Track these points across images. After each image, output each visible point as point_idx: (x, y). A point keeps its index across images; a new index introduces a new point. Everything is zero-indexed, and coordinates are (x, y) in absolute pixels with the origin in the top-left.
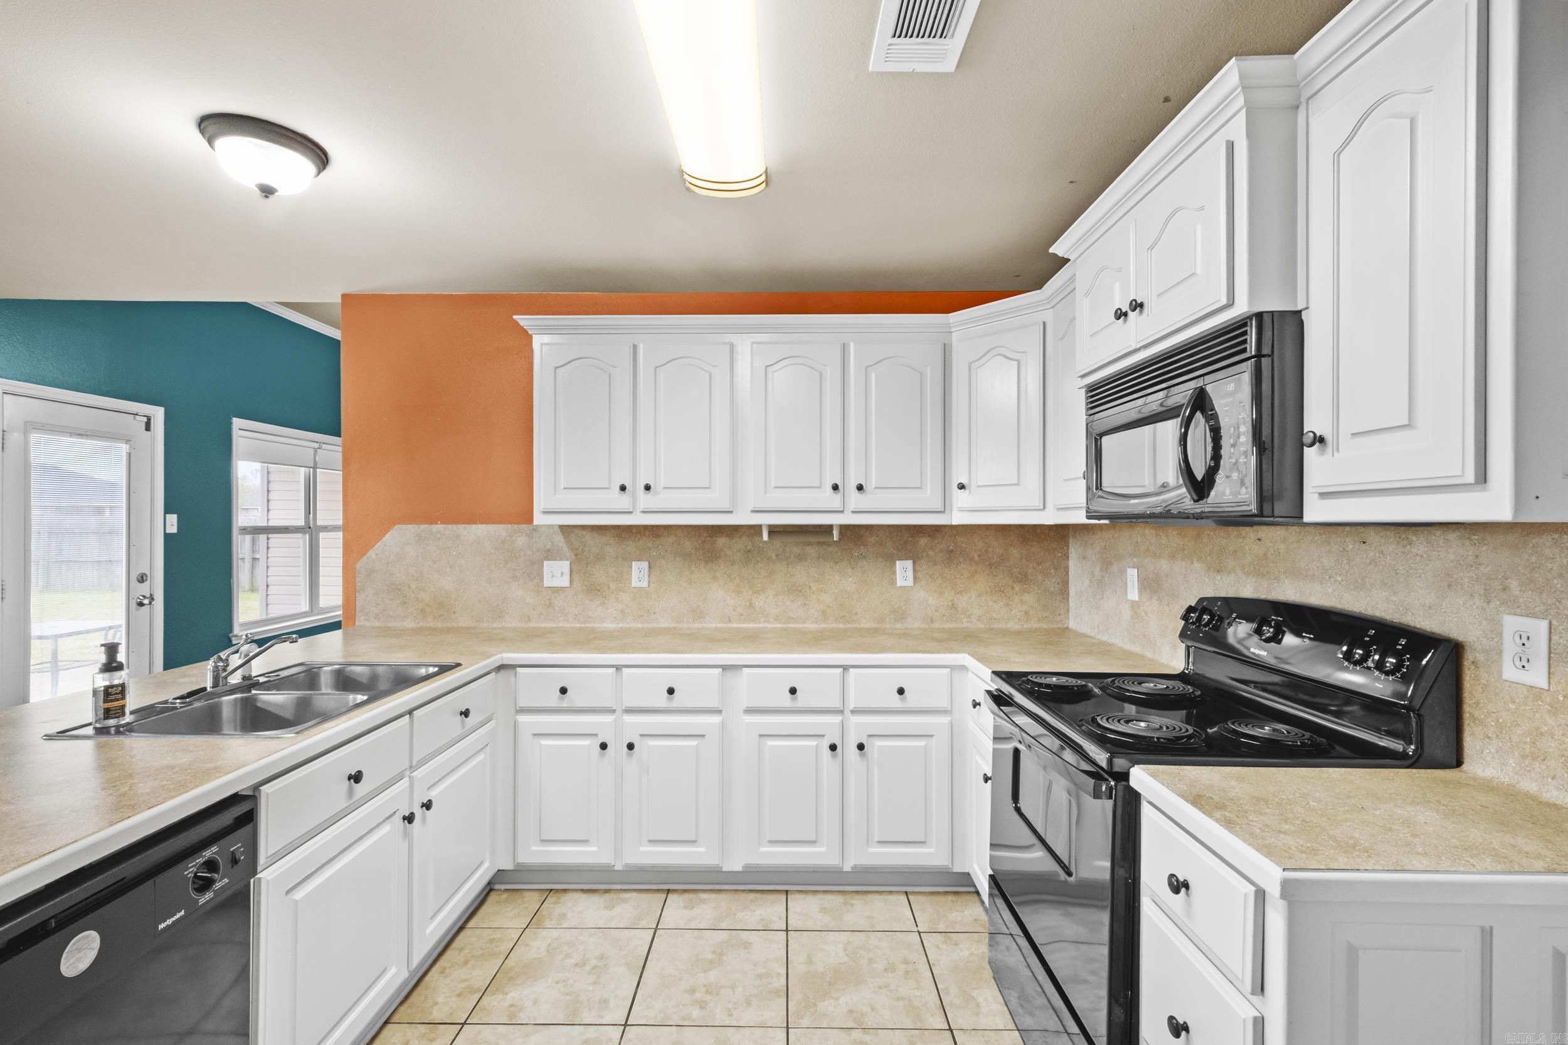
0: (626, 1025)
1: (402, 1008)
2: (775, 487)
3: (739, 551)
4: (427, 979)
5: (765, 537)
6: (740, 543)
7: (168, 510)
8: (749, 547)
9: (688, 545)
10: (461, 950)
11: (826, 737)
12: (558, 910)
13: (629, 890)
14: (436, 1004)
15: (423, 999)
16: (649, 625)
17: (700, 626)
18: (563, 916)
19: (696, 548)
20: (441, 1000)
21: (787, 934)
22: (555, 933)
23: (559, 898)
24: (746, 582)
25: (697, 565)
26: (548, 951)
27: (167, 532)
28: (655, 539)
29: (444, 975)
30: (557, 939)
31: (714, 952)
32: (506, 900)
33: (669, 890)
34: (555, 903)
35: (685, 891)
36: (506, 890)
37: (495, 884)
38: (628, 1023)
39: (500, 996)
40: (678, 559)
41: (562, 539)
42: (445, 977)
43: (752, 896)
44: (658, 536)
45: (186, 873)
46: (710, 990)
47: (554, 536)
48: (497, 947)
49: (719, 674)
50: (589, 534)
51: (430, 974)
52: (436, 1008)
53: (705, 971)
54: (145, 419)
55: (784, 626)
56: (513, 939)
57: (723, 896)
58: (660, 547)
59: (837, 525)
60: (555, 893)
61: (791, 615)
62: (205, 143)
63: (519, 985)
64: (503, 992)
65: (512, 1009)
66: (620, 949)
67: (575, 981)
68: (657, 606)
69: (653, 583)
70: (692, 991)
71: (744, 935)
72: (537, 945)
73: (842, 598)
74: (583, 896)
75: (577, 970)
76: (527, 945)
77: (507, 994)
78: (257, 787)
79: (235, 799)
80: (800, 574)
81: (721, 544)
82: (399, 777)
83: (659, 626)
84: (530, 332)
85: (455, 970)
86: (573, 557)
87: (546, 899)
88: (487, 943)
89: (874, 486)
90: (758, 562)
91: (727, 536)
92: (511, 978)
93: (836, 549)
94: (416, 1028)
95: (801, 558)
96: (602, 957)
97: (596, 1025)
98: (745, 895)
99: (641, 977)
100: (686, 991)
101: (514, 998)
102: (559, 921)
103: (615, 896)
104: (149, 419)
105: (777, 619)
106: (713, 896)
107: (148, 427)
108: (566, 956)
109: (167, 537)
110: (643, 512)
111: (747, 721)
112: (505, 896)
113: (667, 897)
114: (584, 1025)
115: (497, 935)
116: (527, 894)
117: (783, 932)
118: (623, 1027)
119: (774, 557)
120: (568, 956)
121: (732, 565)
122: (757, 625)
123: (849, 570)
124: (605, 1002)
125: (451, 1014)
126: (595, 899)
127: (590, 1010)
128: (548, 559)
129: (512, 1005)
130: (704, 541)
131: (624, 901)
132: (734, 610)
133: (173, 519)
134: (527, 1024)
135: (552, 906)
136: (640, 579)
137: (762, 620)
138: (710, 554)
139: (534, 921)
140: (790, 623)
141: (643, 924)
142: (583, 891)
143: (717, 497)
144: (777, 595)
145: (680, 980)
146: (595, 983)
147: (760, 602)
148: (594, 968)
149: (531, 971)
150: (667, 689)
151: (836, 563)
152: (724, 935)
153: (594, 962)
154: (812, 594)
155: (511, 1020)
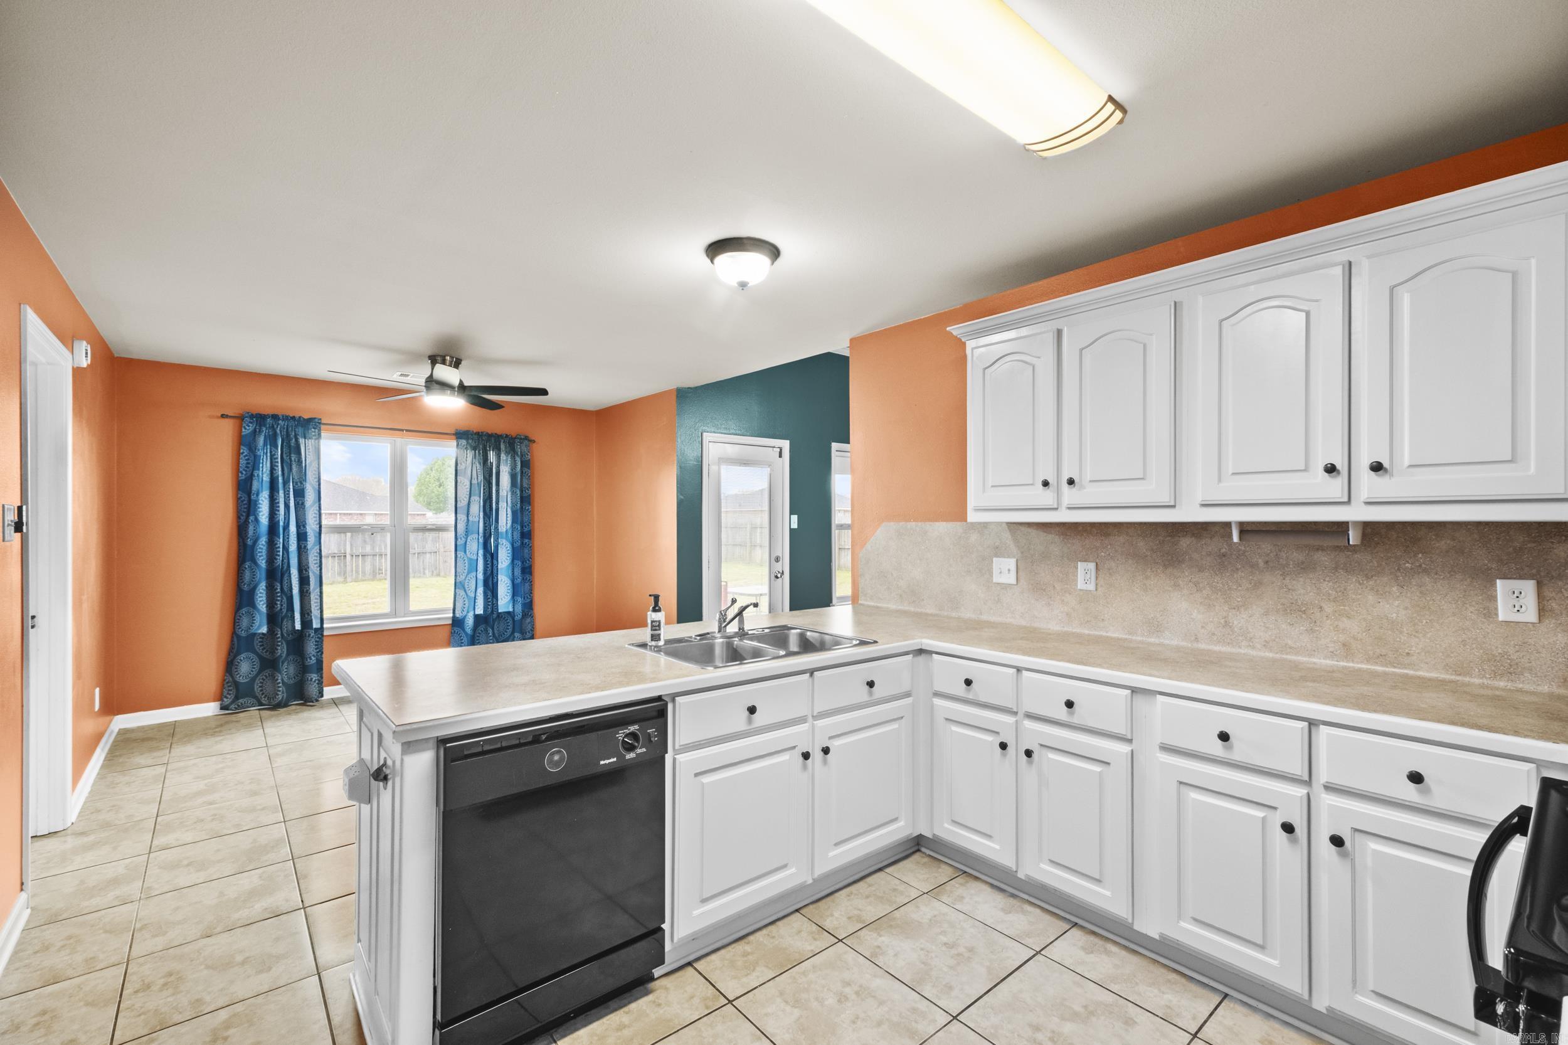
0: (955, 1018)
1: (811, 907)
2: (1233, 474)
3: (1209, 554)
4: (837, 895)
5: (1236, 538)
6: (1213, 545)
7: (791, 513)
8: (1223, 550)
9: (1142, 545)
10: (870, 886)
11: (1278, 810)
12: (960, 891)
13: (1036, 905)
14: (832, 915)
15: (826, 907)
16: (1097, 633)
17: (1157, 641)
18: (961, 898)
19: (1152, 549)
20: (836, 914)
21: (1192, 1040)
22: (945, 909)
23: (967, 882)
24: (1219, 593)
25: (1154, 569)
26: (931, 920)
27: (792, 527)
28: (1103, 538)
29: (849, 898)
30: (944, 914)
31: (1085, 1007)
32: (924, 864)
33: (1076, 924)
34: (961, 884)
35: (1093, 933)
36: (930, 856)
37: (922, 846)
38: (958, 1018)
39: (875, 935)
40: (1130, 562)
41: (1010, 537)
42: (848, 900)
43: (1173, 976)
44: (1107, 535)
45: (617, 736)
46: (1055, 1039)
47: (1002, 534)
48: (895, 896)
49: (1126, 696)
50: (1034, 531)
51: (841, 892)
52: (830, 918)
53: (1063, 1019)
54: (779, 450)
55: (1278, 656)
56: (910, 896)
57: (1134, 959)
58: (1109, 547)
59: (1356, 523)
60: (967, 876)
61: (1290, 642)
62: (709, 261)
63: (893, 935)
64: (879, 933)
65: (877, 950)
66: (992, 952)
67: (936, 957)
68: (1106, 612)
69: (1101, 586)
70: (1037, 1028)
71: (1132, 1010)
72: (926, 911)
73: (1381, 628)
74: (988, 889)
75: (944, 948)
76: (917, 907)
77: (880, 936)
78: (674, 697)
79: (659, 698)
80: (1304, 589)
81: (1185, 545)
82: (802, 720)
83: (1107, 634)
84: (963, 340)
85: (857, 898)
86: (1020, 555)
87: (957, 877)
88: (890, 890)
89: (1407, 463)
90: (1237, 569)
91: (1193, 535)
92: (891, 926)
93: (1369, 558)
94: (811, 925)
95: (1305, 568)
96: (971, 950)
97: (931, 1002)
98: (1163, 970)
99: (995, 986)
100: (1030, 1025)
101: (883, 942)
102: (955, 901)
103: (1019, 904)
104: (781, 450)
105: (1266, 645)
106: (1124, 953)
107: (780, 456)
108: (942, 932)
109: (791, 530)
110: (1069, 508)
111: (1161, 760)
112: (926, 860)
113: (1070, 929)
114: (922, 995)
115: (902, 887)
116: (943, 866)
117: (1189, 1035)
118: (952, 1018)
119: (1261, 564)
120: (944, 933)
121: (1200, 571)
122: (1234, 650)
123: (1394, 589)
124: (951, 988)
125: (837, 928)
126: (999, 898)
127: (933, 986)
128: (997, 556)
129: (879, 947)
130: (1163, 541)
131: (1023, 912)
132: (1203, 627)
133: (795, 518)
134: (880, 967)
135: (957, 886)
136: (1086, 581)
137: (1243, 644)
138: (1170, 557)
139: (935, 892)
140: (1287, 654)
141: (1028, 941)
142: (992, 886)
143: (1156, 489)
144: (1266, 614)
145: (1031, 1011)
146: (951, 968)
147: (1239, 620)
148: (959, 955)
149: (908, 929)
150: (1065, 700)
151: (1368, 578)
152: (1109, 998)
153: (961, 950)
154: (1325, 618)
155: (872, 957)
